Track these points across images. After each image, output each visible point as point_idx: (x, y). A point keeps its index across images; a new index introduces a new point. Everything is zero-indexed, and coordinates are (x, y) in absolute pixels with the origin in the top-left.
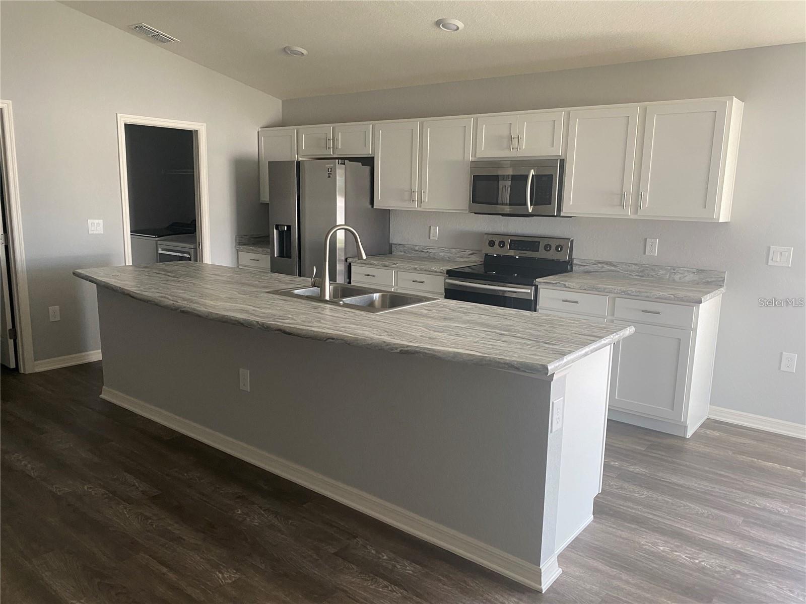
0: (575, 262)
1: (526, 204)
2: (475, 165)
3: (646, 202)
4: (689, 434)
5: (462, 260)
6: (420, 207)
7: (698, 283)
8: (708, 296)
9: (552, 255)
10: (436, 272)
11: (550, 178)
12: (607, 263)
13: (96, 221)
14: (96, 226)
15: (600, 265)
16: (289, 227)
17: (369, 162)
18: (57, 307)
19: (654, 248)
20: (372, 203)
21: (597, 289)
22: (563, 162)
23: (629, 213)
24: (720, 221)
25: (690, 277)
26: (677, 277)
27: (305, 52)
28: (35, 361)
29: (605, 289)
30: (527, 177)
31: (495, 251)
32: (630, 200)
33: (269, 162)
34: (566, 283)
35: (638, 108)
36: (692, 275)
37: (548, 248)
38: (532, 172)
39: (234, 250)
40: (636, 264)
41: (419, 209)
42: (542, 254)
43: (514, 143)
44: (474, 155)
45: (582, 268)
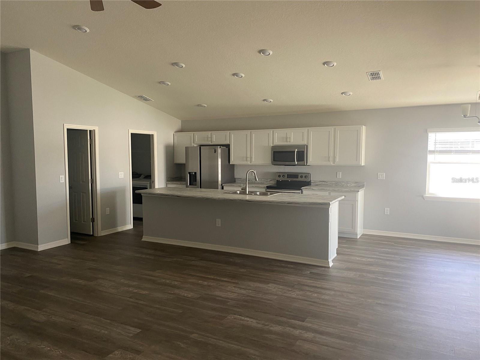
0: (311, 182)
1: (295, 161)
2: (273, 147)
3: (337, 160)
4: (358, 237)
5: (266, 183)
6: (251, 163)
7: (356, 187)
8: (361, 190)
9: (303, 179)
10: (262, 187)
11: (303, 152)
12: (323, 181)
13: (121, 173)
14: (121, 175)
15: (321, 182)
16: (195, 173)
17: (228, 146)
18: (109, 208)
19: (340, 175)
20: (229, 162)
21: (324, 190)
22: (307, 146)
23: (332, 164)
24: (362, 165)
25: (353, 185)
26: (349, 185)
27: (206, 106)
28: (102, 230)
29: (327, 189)
30: (295, 151)
31: (281, 179)
32: (331, 159)
33: (186, 147)
34: (313, 188)
35: (332, 128)
36: (354, 184)
37: (301, 177)
38: (296, 150)
39: (165, 184)
40: (334, 181)
41: (250, 164)
42: (300, 179)
43: (288, 140)
44: (273, 143)
45: (315, 184)
